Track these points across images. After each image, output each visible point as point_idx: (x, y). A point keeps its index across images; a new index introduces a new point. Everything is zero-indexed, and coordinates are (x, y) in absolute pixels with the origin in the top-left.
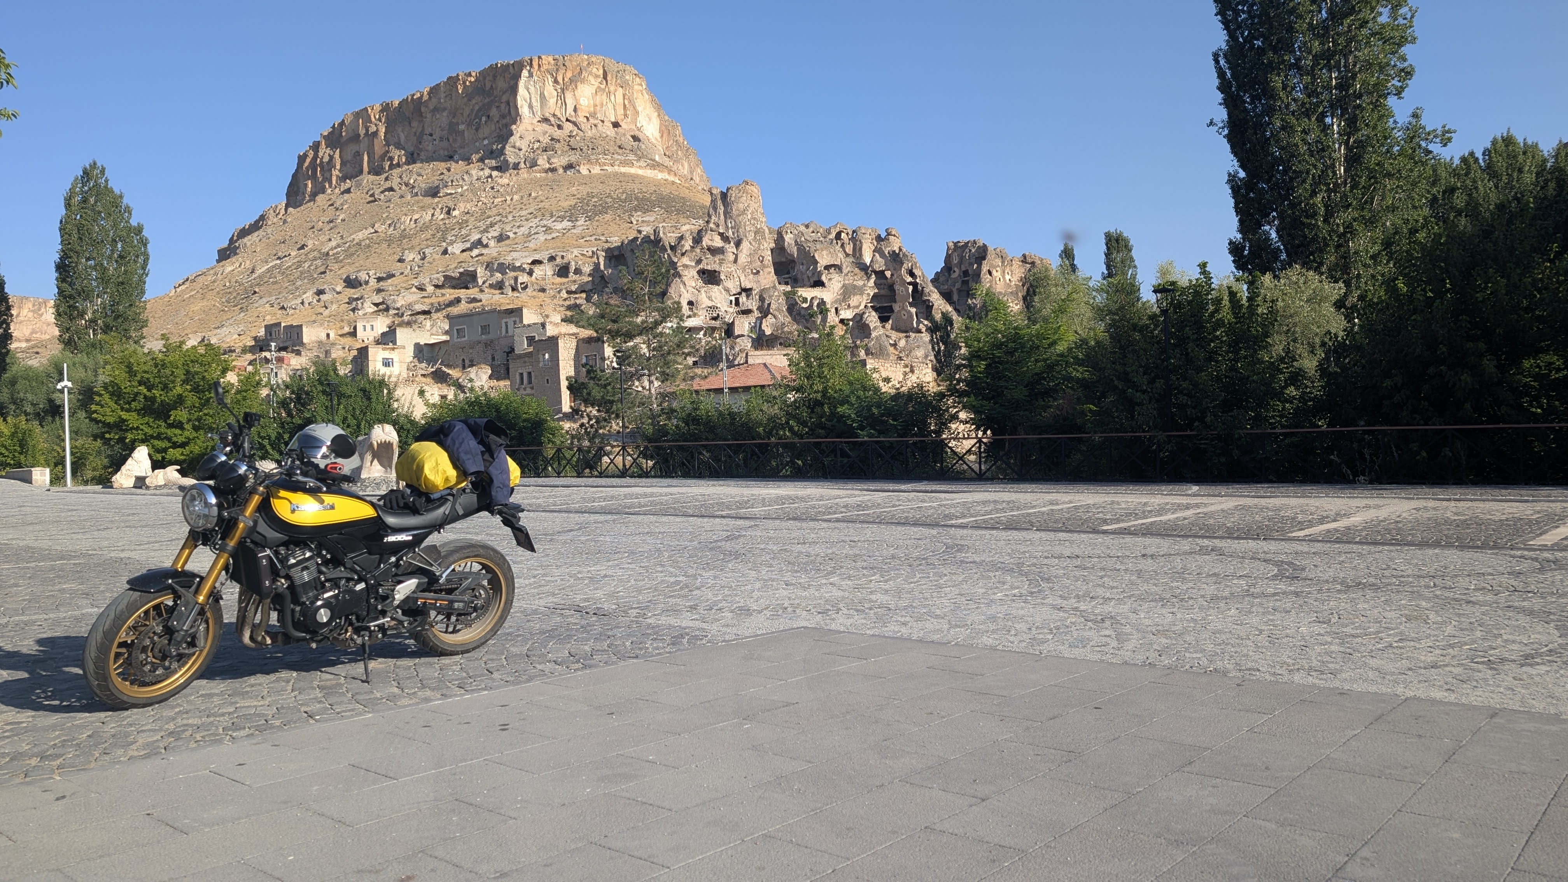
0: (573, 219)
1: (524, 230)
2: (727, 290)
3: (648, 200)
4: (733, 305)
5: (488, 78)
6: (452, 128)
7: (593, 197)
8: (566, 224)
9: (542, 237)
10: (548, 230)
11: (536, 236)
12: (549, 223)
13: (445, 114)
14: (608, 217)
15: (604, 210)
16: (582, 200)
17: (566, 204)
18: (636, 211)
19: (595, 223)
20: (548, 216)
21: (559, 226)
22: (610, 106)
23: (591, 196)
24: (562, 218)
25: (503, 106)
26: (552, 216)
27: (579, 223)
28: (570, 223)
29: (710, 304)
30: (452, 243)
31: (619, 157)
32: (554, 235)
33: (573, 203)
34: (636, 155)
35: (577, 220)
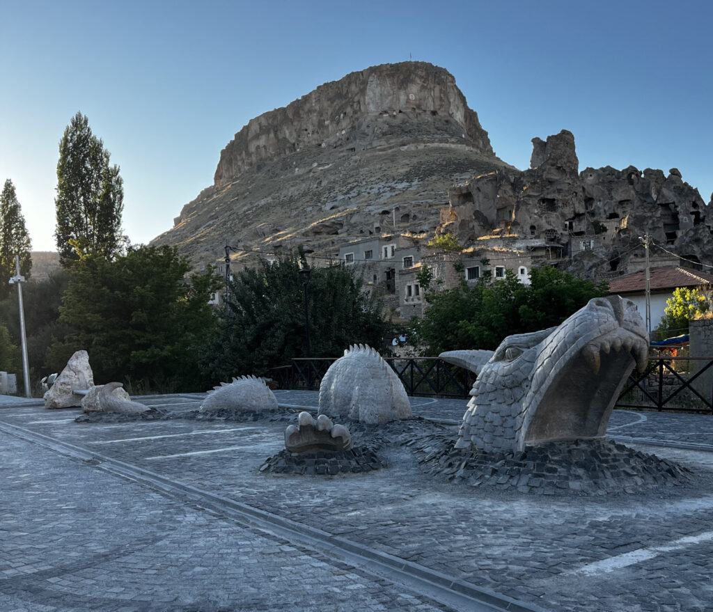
0: (410, 181)
1: (375, 190)
2: (563, 215)
3: (462, 164)
4: (568, 229)
5: (345, 85)
6: (321, 125)
7: (422, 165)
8: (405, 184)
9: (388, 194)
10: (392, 189)
11: (384, 194)
12: (393, 185)
13: (315, 114)
14: (434, 178)
15: (431, 172)
16: (414, 167)
17: (403, 171)
18: (456, 172)
19: (426, 183)
20: (391, 180)
21: (400, 186)
22: (430, 99)
23: (420, 164)
24: (402, 181)
25: (355, 105)
26: (394, 180)
27: (413, 183)
28: (408, 184)
29: (549, 228)
30: (324, 203)
31: (438, 136)
32: (397, 193)
33: (408, 169)
34: (450, 134)
35: (412, 181)
